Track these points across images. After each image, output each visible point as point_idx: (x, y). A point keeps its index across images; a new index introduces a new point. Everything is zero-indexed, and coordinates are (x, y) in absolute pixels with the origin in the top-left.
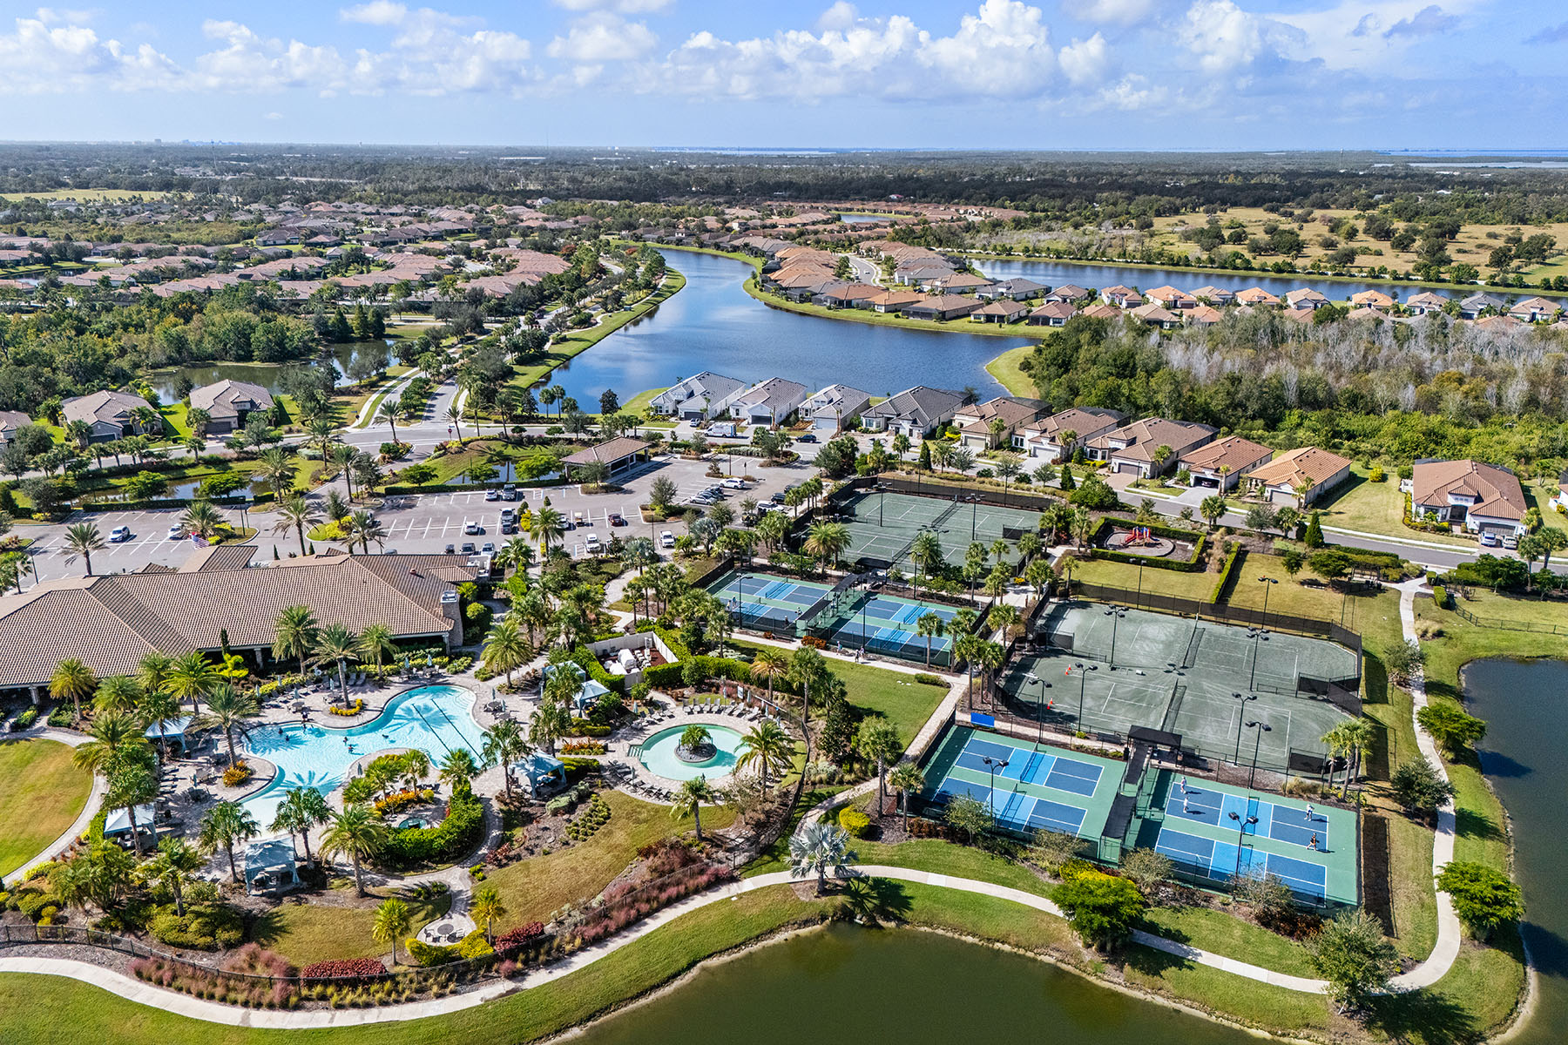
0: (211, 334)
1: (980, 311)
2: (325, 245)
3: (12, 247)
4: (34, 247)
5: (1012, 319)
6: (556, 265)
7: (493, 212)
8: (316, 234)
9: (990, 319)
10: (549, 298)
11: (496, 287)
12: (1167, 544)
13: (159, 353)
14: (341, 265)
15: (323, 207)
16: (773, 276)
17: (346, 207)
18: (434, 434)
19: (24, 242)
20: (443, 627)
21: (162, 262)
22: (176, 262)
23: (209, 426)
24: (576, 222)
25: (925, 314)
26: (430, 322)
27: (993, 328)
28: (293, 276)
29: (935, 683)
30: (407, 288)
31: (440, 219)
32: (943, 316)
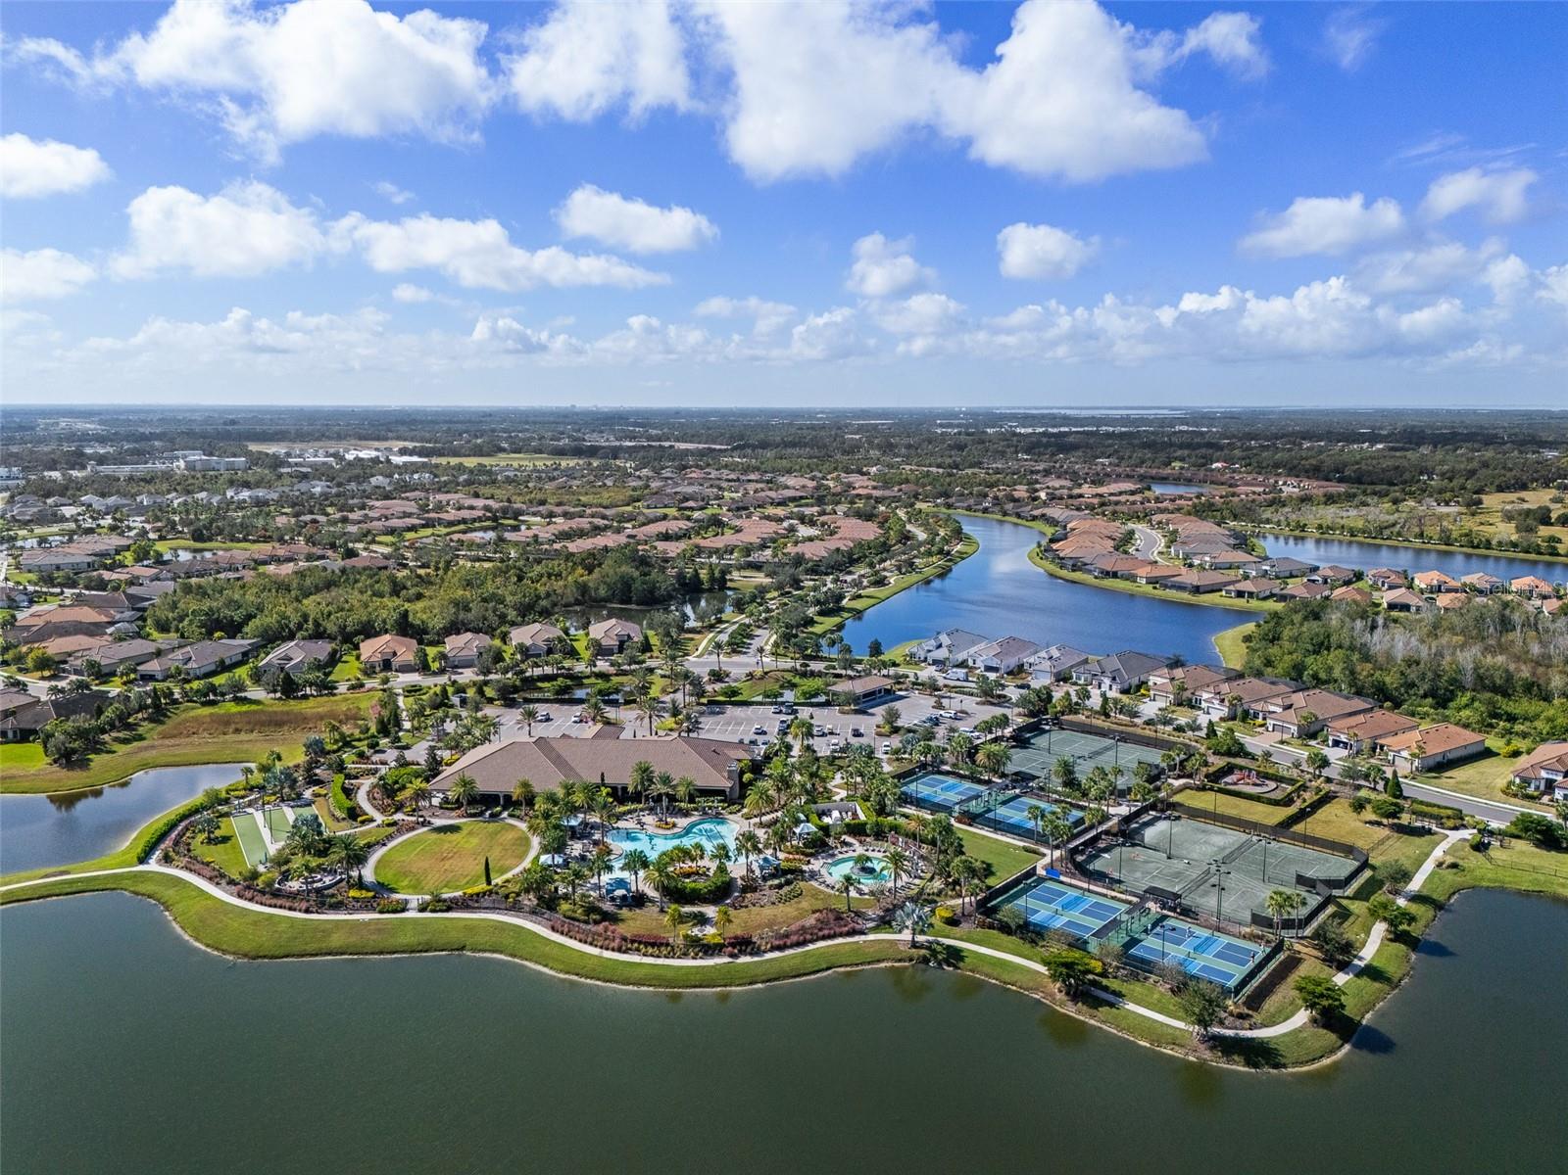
0: (605, 583)
1: (1231, 588)
2: (692, 509)
3: (472, 508)
4: (487, 508)
5: (1262, 595)
6: (870, 532)
7: (833, 479)
8: (687, 500)
9: (1240, 594)
10: (858, 560)
11: (815, 551)
12: (1272, 785)
13: (571, 594)
14: (703, 527)
15: (695, 474)
16: (1055, 546)
17: (714, 474)
18: (747, 665)
19: (480, 503)
20: (725, 784)
21: (575, 523)
22: (584, 523)
23: (600, 650)
24: (900, 490)
25: (1181, 587)
26: (761, 579)
27: (1241, 603)
28: (666, 537)
29: (1035, 852)
30: (748, 550)
31: (787, 487)
32: (1197, 590)
